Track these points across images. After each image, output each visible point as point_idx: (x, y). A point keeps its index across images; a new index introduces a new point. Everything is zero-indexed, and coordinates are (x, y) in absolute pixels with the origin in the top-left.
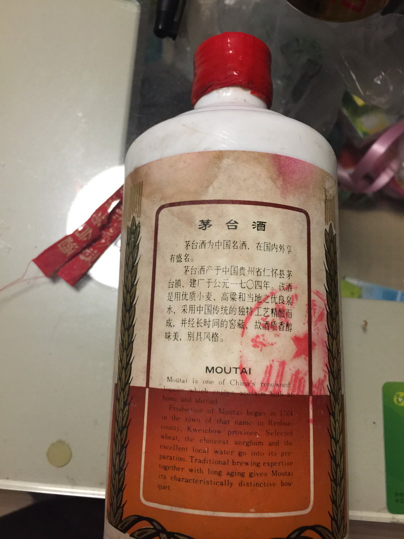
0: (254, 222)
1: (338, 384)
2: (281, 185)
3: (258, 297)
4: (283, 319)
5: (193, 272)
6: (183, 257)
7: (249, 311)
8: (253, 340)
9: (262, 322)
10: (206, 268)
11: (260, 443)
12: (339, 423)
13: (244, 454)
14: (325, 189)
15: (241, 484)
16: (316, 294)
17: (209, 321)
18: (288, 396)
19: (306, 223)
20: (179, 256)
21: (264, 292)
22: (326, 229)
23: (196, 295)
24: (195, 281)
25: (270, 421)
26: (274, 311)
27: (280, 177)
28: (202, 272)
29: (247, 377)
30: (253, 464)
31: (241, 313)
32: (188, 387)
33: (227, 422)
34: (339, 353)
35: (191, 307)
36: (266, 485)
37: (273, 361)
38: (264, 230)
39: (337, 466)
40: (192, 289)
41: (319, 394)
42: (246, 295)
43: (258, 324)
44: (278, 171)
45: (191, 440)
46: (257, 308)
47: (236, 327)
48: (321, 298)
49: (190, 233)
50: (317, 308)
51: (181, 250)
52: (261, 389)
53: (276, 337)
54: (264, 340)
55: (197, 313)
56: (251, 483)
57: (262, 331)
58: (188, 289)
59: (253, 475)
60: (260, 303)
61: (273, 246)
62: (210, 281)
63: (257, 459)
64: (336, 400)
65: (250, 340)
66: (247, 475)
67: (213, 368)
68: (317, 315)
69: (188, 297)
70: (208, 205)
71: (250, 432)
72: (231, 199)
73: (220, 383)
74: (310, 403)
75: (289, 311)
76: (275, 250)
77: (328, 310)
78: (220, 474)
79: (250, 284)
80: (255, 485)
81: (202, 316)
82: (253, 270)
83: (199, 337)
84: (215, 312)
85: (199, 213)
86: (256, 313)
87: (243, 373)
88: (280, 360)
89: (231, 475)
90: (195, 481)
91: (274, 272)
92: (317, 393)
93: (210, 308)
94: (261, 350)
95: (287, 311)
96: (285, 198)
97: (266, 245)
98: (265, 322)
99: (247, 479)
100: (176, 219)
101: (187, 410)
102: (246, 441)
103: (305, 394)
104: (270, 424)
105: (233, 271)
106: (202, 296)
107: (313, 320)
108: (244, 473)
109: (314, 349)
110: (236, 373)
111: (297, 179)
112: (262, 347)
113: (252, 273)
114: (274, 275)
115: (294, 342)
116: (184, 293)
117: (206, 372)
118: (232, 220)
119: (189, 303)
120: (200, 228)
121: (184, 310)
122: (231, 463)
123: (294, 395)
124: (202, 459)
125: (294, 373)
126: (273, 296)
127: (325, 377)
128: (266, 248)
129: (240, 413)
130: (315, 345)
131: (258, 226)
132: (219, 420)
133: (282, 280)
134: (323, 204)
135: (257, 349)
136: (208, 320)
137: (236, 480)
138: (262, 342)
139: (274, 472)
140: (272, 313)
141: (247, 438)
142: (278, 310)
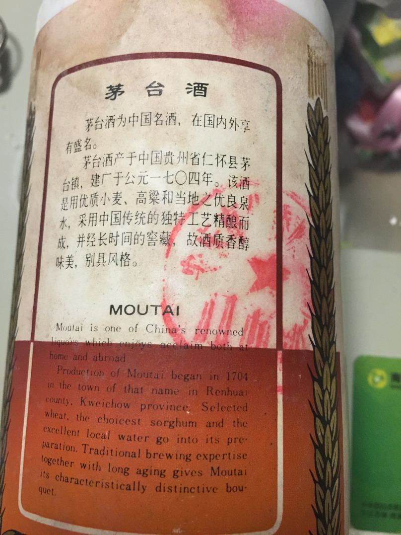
0: (189, 84)
1: (329, 335)
2: (233, 29)
3: (194, 197)
4: (235, 231)
5: (96, 164)
6: (83, 144)
7: (179, 218)
8: (183, 263)
9: (199, 235)
10: (114, 156)
11: (192, 424)
12: (330, 394)
13: (166, 440)
14: (308, 46)
15: (158, 489)
16: (292, 197)
17: (117, 236)
18: (241, 349)
19: (275, 90)
20: (78, 143)
21: (202, 189)
22: (309, 105)
23: (99, 198)
24: (98, 176)
25: (210, 389)
26: (219, 218)
27: (232, 19)
28: (109, 162)
29: (173, 320)
30: (179, 456)
31: (166, 222)
32: (84, 337)
33: (140, 391)
34: (330, 290)
35: (92, 216)
36: (200, 489)
37: (216, 294)
38: (205, 96)
39: (326, 459)
40: (94, 190)
41: (294, 348)
42: (175, 194)
43: (193, 239)
44: (229, 9)
45: (85, 419)
46: (192, 213)
47: (158, 243)
48: (299, 204)
49: (93, 107)
50: (293, 217)
51: (81, 133)
52: (195, 339)
53: (222, 257)
54: (202, 262)
55: (100, 224)
56: (176, 487)
57: (200, 249)
58: (88, 190)
59: (179, 474)
60: (196, 206)
61: (219, 120)
62: (120, 175)
63: (185, 449)
64: (325, 359)
65: (179, 263)
66: (169, 474)
67: (120, 307)
68: (292, 228)
69: (88, 201)
70: (120, 63)
71: (176, 405)
72: (154, 51)
73: (131, 329)
74: (279, 361)
75: (244, 219)
76: (222, 126)
77: (312, 224)
78: (126, 472)
79: (181, 178)
80: (183, 490)
81: (107, 228)
82: (185, 156)
83: (101, 260)
84: (126, 221)
85: (106, 75)
86: (189, 220)
87: (166, 314)
88: (227, 294)
89: (144, 473)
90: (89, 483)
91: (220, 159)
92: (291, 346)
93: (118, 216)
94: (197, 279)
95: (241, 219)
96: (240, 50)
97: (207, 119)
98: (204, 235)
99: (169, 481)
100: (75, 90)
101: (81, 373)
102: (170, 420)
103: (269, 347)
104: (210, 393)
105: (154, 159)
106: (107, 199)
107: (286, 234)
108: (165, 471)
109: (287, 278)
110: (156, 314)
111: (261, 23)
112: (198, 274)
113: (185, 160)
114: (220, 164)
115: (253, 267)
116: (83, 197)
117: (111, 314)
118: (155, 82)
119: (88, 211)
120: (107, 98)
121: (82, 222)
122: (143, 455)
123: (251, 348)
124: (100, 448)
125: (251, 314)
126: (218, 196)
127: (305, 322)
128: (207, 122)
129: (160, 376)
130: (289, 273)
131: (195, 90)
132: (127, 388)
133: (233, 172)
134: (305, 67)
135: (190, 276)
136: (115, 234)
137: (152, 481)
138: (199, 266)
139: (215, 469)
140: (216, 220)
141: (170, 416)
142: (225, 217)
